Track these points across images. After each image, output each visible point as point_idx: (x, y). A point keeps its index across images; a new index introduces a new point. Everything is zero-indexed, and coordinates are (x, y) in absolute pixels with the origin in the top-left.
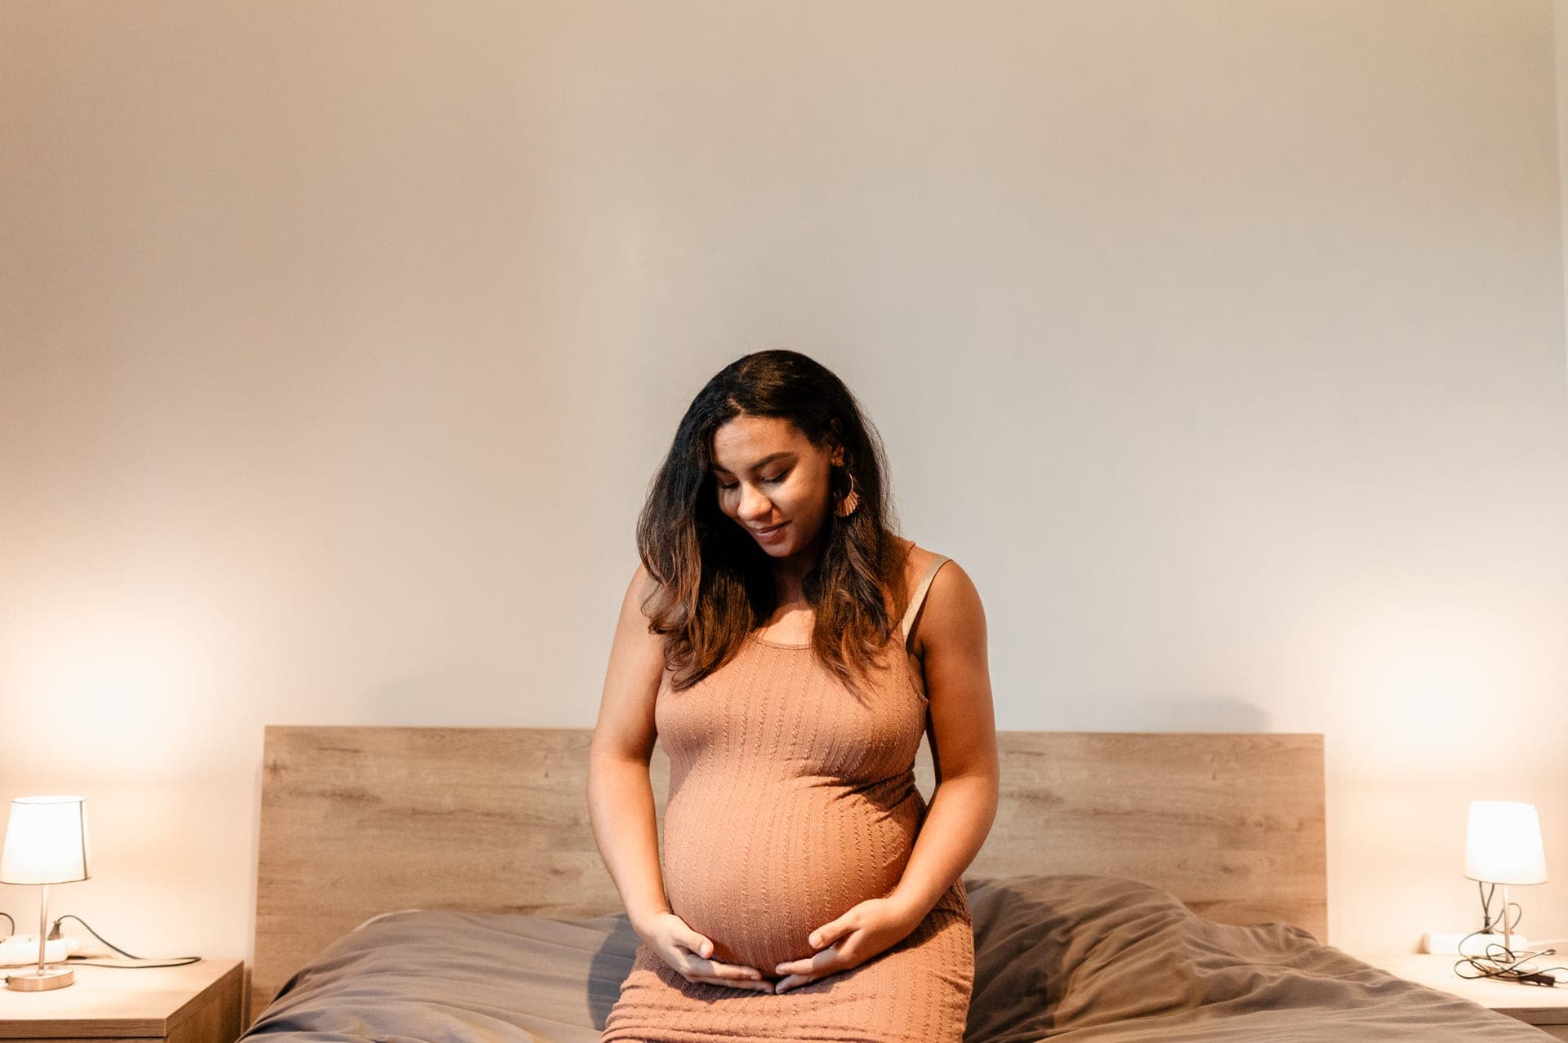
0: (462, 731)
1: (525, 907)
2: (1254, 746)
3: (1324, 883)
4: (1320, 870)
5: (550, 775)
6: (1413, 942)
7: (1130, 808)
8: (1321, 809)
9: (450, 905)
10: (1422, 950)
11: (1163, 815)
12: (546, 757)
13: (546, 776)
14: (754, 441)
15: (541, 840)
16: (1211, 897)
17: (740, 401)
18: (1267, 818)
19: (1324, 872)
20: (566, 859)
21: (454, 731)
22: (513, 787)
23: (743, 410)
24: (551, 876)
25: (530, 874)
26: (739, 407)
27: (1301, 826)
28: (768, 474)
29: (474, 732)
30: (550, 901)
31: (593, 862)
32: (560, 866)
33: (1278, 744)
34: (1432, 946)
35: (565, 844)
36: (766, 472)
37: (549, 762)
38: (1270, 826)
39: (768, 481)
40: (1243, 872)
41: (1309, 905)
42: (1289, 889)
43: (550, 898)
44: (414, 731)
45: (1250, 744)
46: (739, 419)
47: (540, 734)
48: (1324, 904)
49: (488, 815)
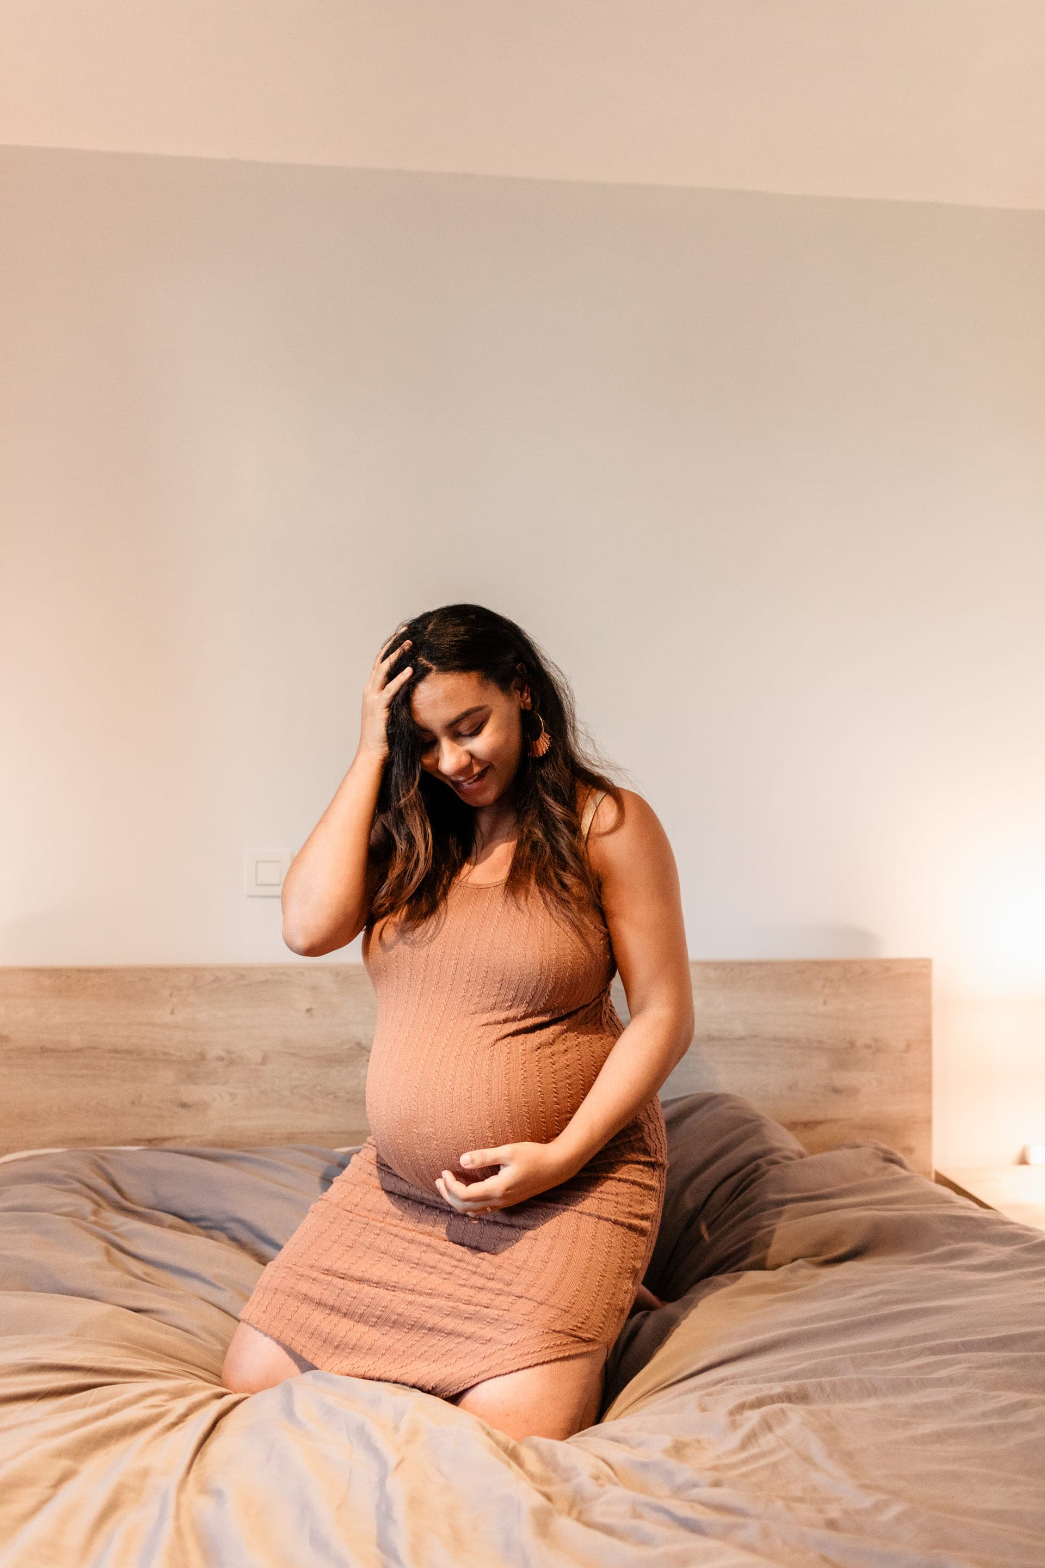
0: (88, 971)
1: (155, 1139)
2: (864, 972)
3: (930, 1101)
4: (927, 1090)
5: (176, 1012)
6: (1015, 1153)
7: (743, 1033)
8: (927, 1032)
9: (81, 1139)
10: (1023, 1161)
11: (775, 1039)
12: (171, 995)
13: (172, 1013)
14: (450, 698)
15: (168, 1075)
16: (820, 1116)
17: (430, 659)
18: (876, 1040)
19: (929, 1091)
20: (192, 1093)
21: (79, 971)
22: (139, 1024)
23: (434, 668)
24: (179, 1110)
25: (158, 1108)
26: (430, 665)
27: (908, 1048)
28: (466, 728)
29: (100, 971)
30: (177, 1133)
31: (220, 1095)
32: (186, 1099)
33: (888, 969)
34: (1032, 1158)
35: (191, 1078)
36: (464, 727)
37: (174, 1000)
38: (877, 1047)
39: (465, 736)
40: (853, 1092)
41: (915, 1122)
42: (895, 1108)
43: (178, 1130)
44: (39, 971)
45: (861, 970)
46: (432, 676)
47: (166, 971)
48: (929, 1121)
49: (116, 1051)
